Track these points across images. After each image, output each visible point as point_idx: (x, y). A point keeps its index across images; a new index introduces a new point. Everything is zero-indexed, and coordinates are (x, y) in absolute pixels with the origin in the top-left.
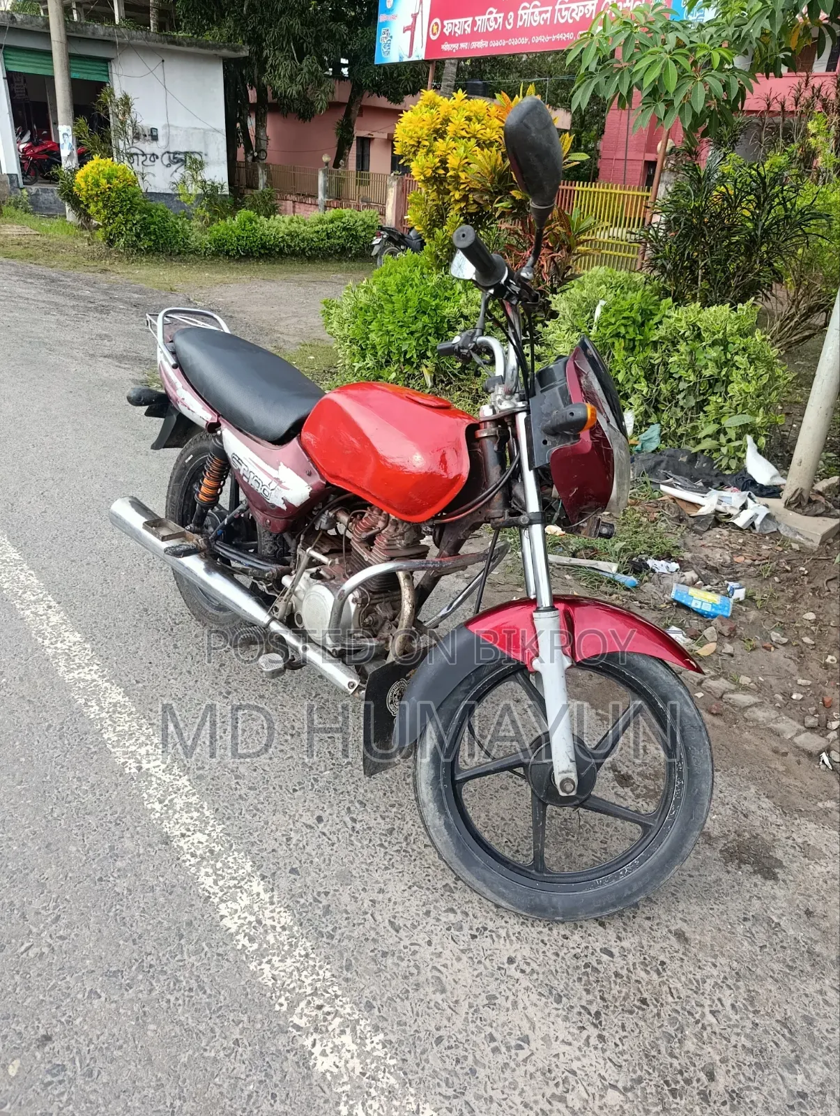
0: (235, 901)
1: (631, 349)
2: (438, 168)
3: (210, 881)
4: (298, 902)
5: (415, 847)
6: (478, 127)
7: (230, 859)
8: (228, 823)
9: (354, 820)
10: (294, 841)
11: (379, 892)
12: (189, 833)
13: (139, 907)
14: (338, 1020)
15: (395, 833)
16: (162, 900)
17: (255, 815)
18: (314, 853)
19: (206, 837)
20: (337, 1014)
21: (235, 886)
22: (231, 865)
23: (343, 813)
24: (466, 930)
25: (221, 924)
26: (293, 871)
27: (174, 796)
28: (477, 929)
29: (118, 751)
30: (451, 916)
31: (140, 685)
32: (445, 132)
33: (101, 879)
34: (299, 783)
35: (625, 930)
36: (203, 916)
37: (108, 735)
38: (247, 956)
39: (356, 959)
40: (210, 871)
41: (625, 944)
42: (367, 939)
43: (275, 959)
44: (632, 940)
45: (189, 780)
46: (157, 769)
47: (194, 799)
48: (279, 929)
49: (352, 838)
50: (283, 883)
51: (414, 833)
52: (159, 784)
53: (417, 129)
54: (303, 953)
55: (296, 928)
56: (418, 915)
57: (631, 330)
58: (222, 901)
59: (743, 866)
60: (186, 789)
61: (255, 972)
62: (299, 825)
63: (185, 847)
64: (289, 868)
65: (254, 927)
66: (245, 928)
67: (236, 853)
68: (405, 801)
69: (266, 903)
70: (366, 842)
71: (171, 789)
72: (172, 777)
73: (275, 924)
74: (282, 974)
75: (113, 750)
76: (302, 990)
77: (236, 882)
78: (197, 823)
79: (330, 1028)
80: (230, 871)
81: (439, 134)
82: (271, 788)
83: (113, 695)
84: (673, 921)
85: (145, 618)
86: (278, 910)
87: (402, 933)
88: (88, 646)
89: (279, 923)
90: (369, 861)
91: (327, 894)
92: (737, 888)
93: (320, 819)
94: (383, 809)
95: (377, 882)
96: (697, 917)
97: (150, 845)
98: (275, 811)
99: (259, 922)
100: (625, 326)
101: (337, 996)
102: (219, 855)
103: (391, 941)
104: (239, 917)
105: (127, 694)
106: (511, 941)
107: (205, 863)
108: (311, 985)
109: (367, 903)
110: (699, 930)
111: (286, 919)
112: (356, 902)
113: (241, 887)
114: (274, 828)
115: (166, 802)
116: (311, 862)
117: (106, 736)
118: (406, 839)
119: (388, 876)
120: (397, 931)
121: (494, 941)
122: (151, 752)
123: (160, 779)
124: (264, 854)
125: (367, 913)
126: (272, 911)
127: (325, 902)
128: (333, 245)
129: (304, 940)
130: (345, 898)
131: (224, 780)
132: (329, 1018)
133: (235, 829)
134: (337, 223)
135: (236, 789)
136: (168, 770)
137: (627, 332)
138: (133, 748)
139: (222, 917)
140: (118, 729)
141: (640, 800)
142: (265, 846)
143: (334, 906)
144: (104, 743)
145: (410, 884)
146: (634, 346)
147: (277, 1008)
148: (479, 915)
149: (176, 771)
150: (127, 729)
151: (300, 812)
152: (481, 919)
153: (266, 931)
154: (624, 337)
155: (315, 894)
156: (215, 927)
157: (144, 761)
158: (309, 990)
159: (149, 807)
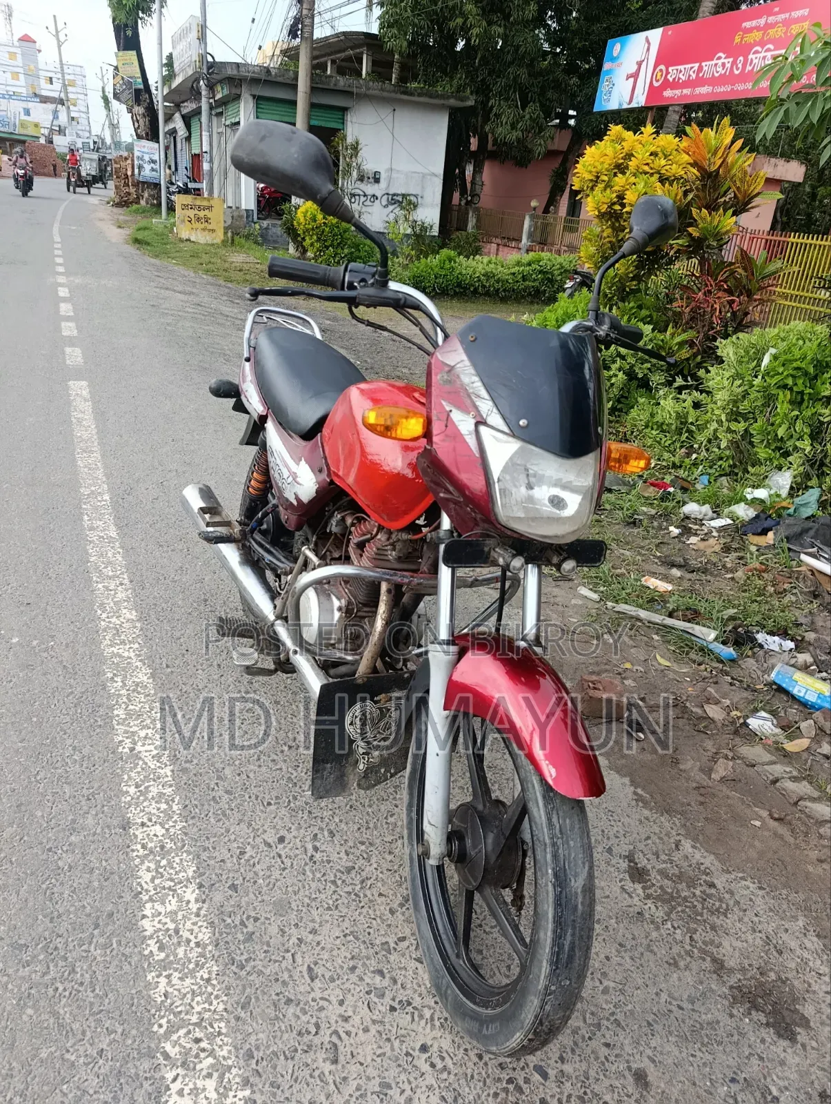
0: (163, 903)
1: (797, 403)
2: (614, 204)
3: (148, 877)
4: (224, 921)
5: (368, 893)
6: (663, 162)
7: (177, 860)
8: (190, 822)
9: (316, 849)
10: (247, 856)
11: (310, 933)
12: (150, 824)
13: (72, 886)
14: (210, 1060)
15: (353, 872)
16: (96, 884)
17: (219, 820)
18: (261, 873)
19: (164, 831)
20: (212, 1053)
21: (170, 888)
22: (175, 865)
23: (308, 839)
24: (387, 1000)
25: (140, 923)
26: (234, 887)
27: (152, 783)
28: (400, 1002)
29: (120, 729)
30: (378, 978)
31: (169, 670)
32: (627, 168)
33: (50, 850)
34: (277, 798)
35: (573, 1051)
36: (126, 910)
37: (120, 712)
38: (150, 963)
39: (257, 999)
40: (153, 866)
41: (567, 1068)
42: (277, 980)
43: (176, 974)
44: (577, 1066)
45: (172, 771)
46: (147, 754)
47: (168, 791)
48: (192, 944)
49: (307, 868)
50: (218, 897)
51: (374, 877)
52: (143, 769)
53: (597, 164)
54: (206, 976)
55: (210, 948)
56: (342, 967)
57: (800, 382)
58: (151, 900)
59: (753, 1012)
60: (166, 779)
61: (150, 984)
62: (258, 840)
63: (140, 837)
64: (230, 883)
65: (170, 936)
66: (160, 934)
67: (185, 855)
68: (378, 841)
69: (192, 913)
70: (318, 875)
71: (152, 776)
72: (158, 764)
73: (192, 937)
74: (176, 993)
75: (116, 727)
76: (188, 1017)
77: (172, 884)
78: (162, 815)
79: (198, 1067)
80: (172, 871)
81: (621, 168)
82: (247, 796)
83: (140, 675)
84: (638, 1057)
85: (202, 608)
86: (200, 924)
87: (317, 984)
88: (138, 625)
89: (196, 937)
90: (314, 896)
91: (256, 920)
92: (736, 1038)
93: (282, 840)
94: (351, 844)
95: (313, 921)
96: (670, 1061)
97: (108, 827)
98: (241, 821)
99: (177, 931)
100: (793, 377)
101: (220, 1034)
102: (169, 852)
103: (302, 989)
104: (159, 922)
105: (153, 676)
106: (433, 1026)
107: (151, 857)
108: (199, 1013)
109: (294, 940)
110: (667, 1076)
111: (205, 935)
112: (282, 936)
113: (175, 890)
114: (233, 837)
115: (142, 788)
116: (255, 882)
117: (116, 712)
118: (362, 882)
119: (327, 918)
120: (312, 980)
121: (413, 1020)
122: (150, 735)
123: (146, 764)
124: (212, 862)
125: (288, 951)
126: (194, 924)
127: (250, 928)
128: (527, 287)
129: (213, 962)
130: (274, 930)
131: (205, 778)
132: (202, 1055)
133: (195, 829)
134: (534, 266)
135: (213, 789)
136: (157, 757)
137: (796, 384)
138: (135, 729)
139: (144, 917)
140: (131, 707)
141: (649, 902)
142: (217, 854)
143: (258, 934)
144: (112, 718)
145: (348, 932)
146: (803, 400)
147: (155, 1028)
148: (409, 986)
149: (165, 759)
150: (138, 709)
151: (265, 828)
152: (408, 992)
153: (179, 943)
154: (791, 389)
155: (245, 916)
156: (132, 926)
157: (140, 744)
158: (194, 1019)
159: (125, 789)
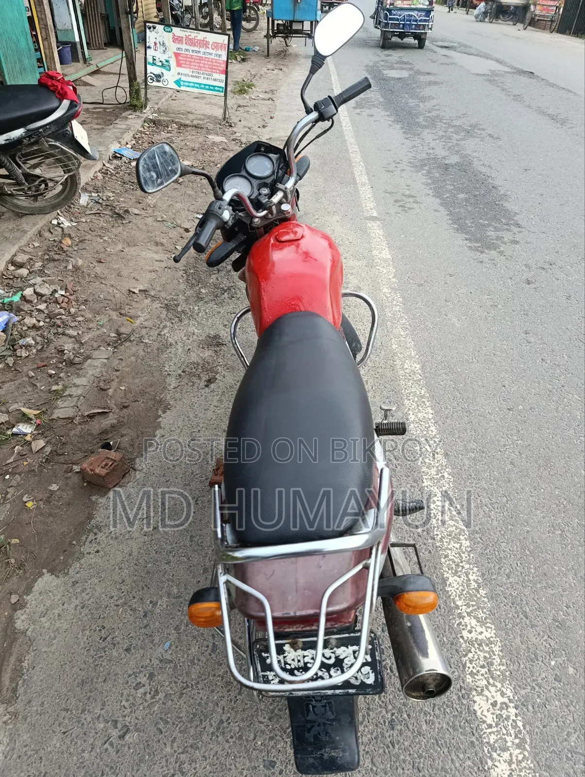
7: (418, 432)
47: (424, 469)
54: (407, 390)
55: (405, 398)
60: (426, 477)
61: (427, 393)
65: (421, 405)
66: (425, 407)
67: (415, 434)
69: (412, 410)
71: (435, 481)
72: (432, 488)
74: (418, 388)
75: (465, 528)
76: (413, 382)
115: (440, 475)
150: (452, 543)
159: (450, 477)
